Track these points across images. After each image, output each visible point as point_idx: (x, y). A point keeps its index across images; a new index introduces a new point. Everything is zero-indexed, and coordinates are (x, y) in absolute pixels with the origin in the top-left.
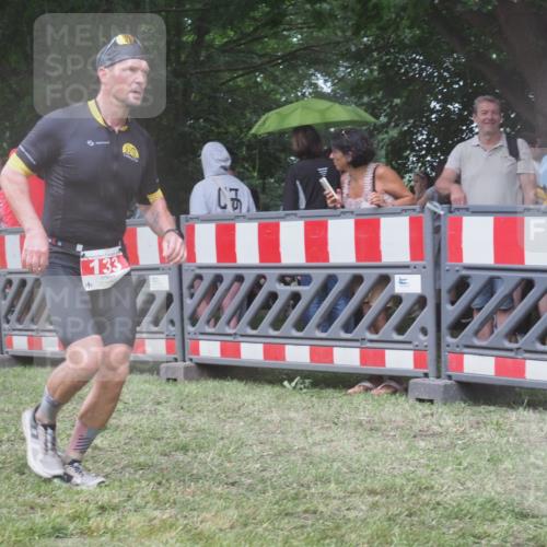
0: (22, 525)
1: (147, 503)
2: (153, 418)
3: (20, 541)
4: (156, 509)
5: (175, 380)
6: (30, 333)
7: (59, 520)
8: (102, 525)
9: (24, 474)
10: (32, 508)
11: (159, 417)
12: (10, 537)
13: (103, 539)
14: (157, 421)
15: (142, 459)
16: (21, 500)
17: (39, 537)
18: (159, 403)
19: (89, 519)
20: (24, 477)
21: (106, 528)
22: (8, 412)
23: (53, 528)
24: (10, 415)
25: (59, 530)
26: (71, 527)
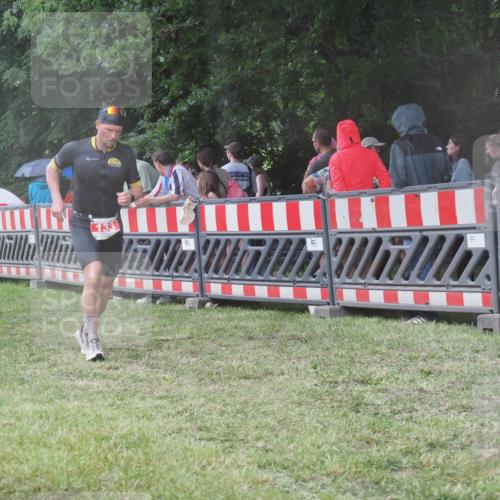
0: (360, 458)
1: (471, 442)
2: (472, 365)
3: (360, 472)
4: (481, 448)
5: (491, 330)
6: (358, 286)
7: (393, 454)
8: (432, 460)
9: (358, 412)
10: (368, 443)
11: (478, 364)
12: (350, 468)
13: (434, 473)
14: (476, 368)
15: (465, 402)
16: (357, 435)
17: (377, 469)
18: (477, 351)
19: (420, 454)
20: (359, 415)
21: (436, 462)
22: (341, 357)
23: (388, 461)
24: (343, 360)
25: (393, 463)
26: (405, 461)
